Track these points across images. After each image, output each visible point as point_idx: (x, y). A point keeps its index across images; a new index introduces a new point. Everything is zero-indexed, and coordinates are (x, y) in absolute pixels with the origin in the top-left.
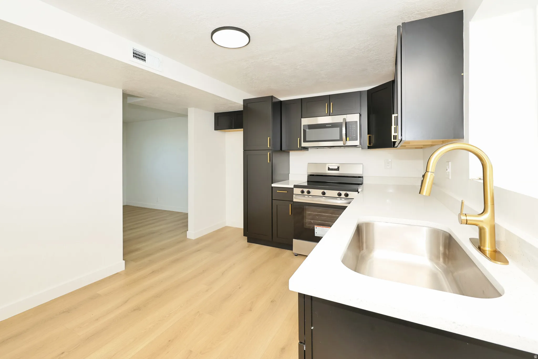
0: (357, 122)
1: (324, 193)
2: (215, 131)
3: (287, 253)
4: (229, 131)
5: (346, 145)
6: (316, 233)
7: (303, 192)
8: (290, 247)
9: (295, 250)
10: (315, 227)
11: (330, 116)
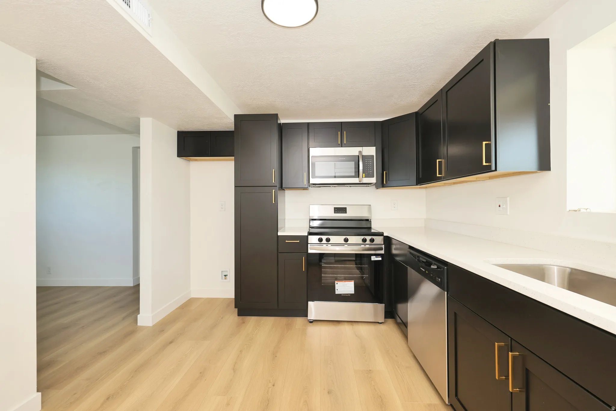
0: (373, 156)
1: (346, 240)
2: (178, 158)
3: (299, 321)
4: (196, 160)
5: (362, 182)
6: (337, 290)
7: (320, 240)
8: (304, 313)
9: (312, 315)
10: (336, 283)
11: (342, 147)
